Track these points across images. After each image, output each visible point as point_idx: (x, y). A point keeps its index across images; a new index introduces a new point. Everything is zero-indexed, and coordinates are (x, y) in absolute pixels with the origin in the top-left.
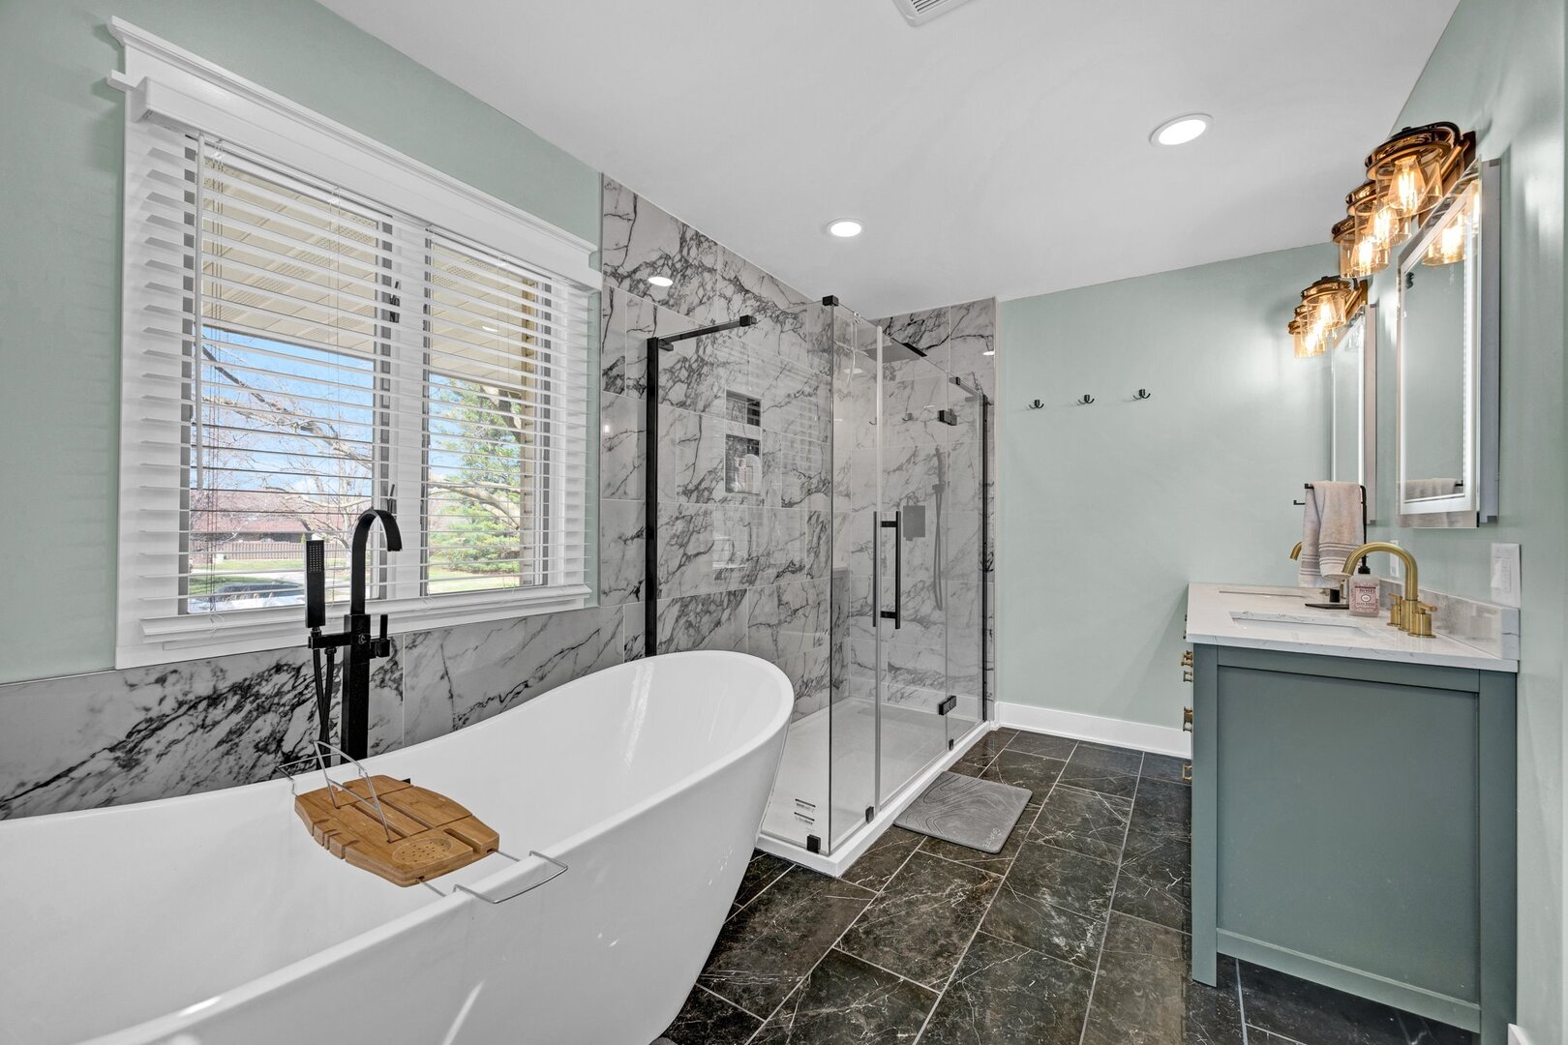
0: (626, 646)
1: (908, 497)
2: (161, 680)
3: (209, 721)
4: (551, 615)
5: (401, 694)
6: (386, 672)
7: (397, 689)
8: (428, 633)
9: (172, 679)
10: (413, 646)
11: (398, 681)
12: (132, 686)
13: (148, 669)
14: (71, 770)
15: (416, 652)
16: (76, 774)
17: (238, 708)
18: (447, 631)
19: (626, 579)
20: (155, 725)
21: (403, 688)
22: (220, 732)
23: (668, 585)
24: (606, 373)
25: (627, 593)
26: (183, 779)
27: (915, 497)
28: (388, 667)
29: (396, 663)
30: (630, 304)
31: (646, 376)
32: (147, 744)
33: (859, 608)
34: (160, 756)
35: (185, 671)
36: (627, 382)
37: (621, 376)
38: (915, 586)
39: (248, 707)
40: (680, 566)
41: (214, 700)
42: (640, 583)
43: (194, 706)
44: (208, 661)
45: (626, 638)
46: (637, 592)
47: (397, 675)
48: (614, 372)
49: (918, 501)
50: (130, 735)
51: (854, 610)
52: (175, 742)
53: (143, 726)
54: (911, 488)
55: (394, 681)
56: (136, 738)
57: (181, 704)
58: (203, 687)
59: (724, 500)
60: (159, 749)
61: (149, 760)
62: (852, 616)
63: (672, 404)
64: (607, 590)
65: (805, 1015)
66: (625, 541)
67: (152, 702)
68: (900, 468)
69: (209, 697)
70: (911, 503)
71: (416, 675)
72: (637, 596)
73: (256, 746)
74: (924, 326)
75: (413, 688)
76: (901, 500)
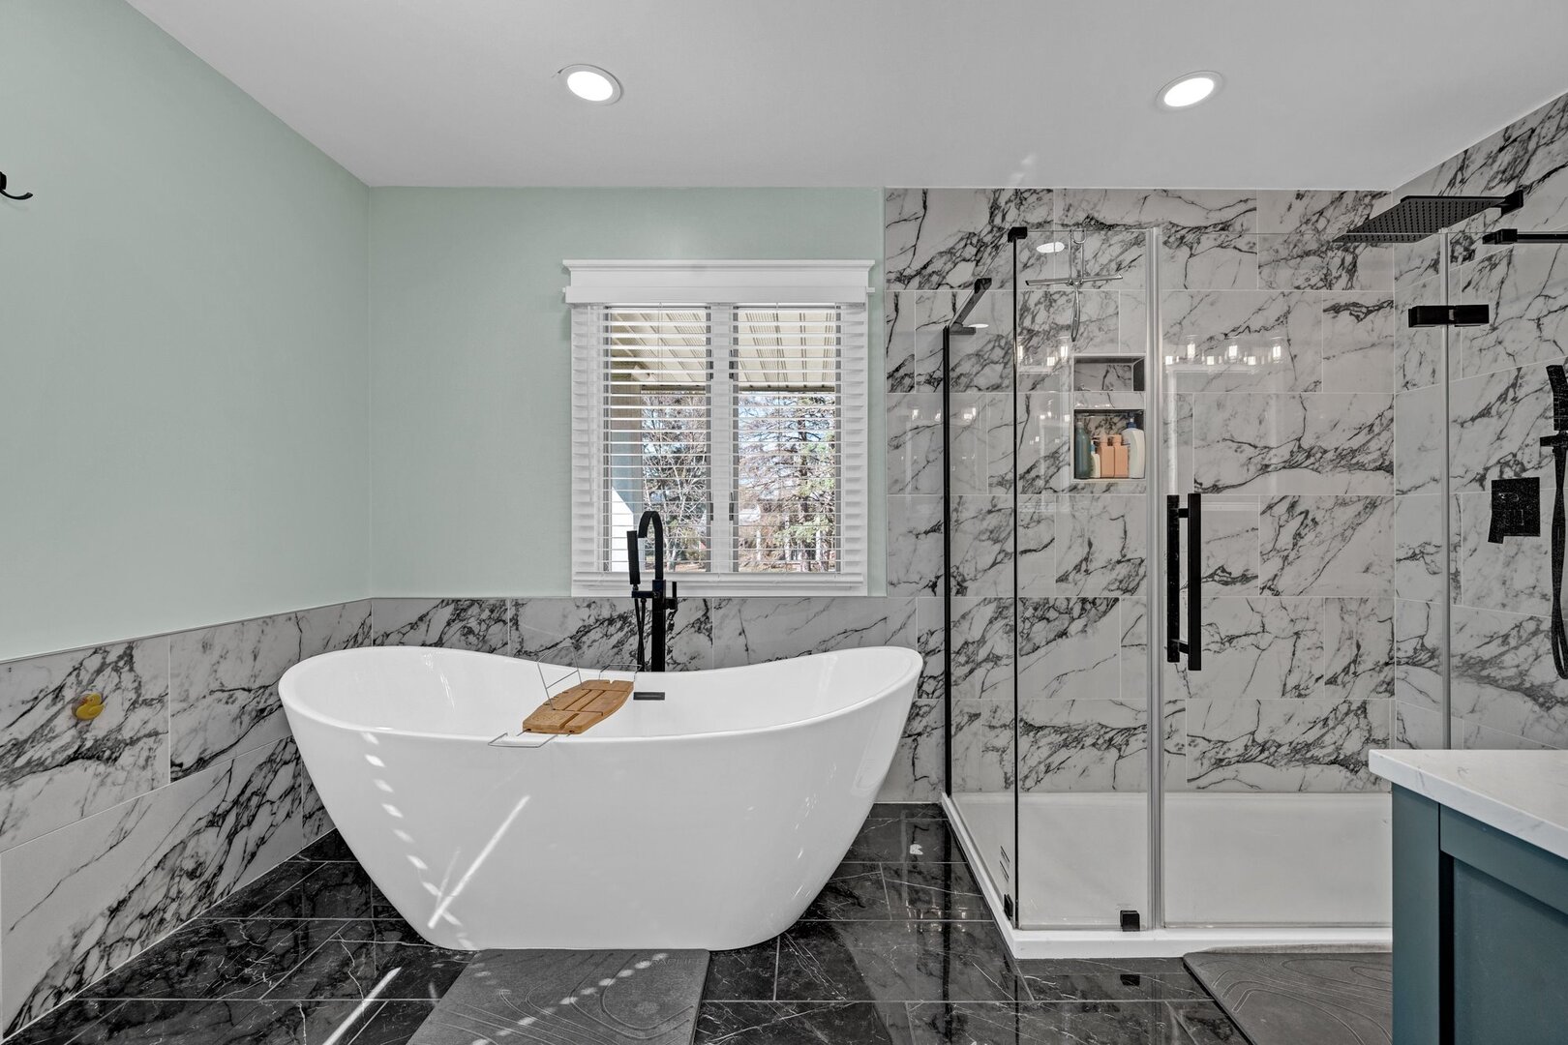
0: (919, 639)
1: (1503, 464)
2: (589, 606)
3: (609, 633)
4: (834, 598)
5: (711, 640)
6: (701, 623)
7: (708, 636)
8: (729, 599)
9: (593, 606)
10: (719, 607)
11: (710, 631)
12: (578, 607)
13: (584, 599)
14: (557, 644)
15: (721, 611)
16: (559, 647)
17: (621, 629)
18: (744, 600)
19: (919, 572)
20: (585, 630)
21: (712, 635)
22: (614, 640)
23: (976, 584)
24: (890, 376)
25: (920, 586)
26: (598, 662)
27: (1518, 463)
28: (702, 619)
29: (708, 618)
30: (920, 300)
31: (942, 368)
32: (584, 639)
33: (1411, 653)
34: (589, 646)
35: (599, 603)
36: (916, 379)
37: (910, 375)
38: (1519, 626)
39: (626, 629)
40: (994, 564)
41: (611, 621)
42: (938, 578)
43: (602, 623)
44: (608, 599)
45: (920, 630)
46: (934, 586)
47: (709, 626)
48: (902, 372)
49: (1524, 470)
50: (577, 633)
51: (1401, 654)
52: (594, 641)
53: (582, 629)
54: (1508, 447)
55: (707, 630)
56: (580, 634)
57: (597, 621)
58: (606, 614)
59: (1073, 489)
60: (588, 643)
61: (585, 647)
62: (1399, 663)
63: (980, 390)
64: (895, 581)
65: (803, 1023)
66: (917, 536)
67: (586, 618)
68: (1485, 413)
69: (608, 619)
70: (1509, 474)
71: (721, 629)
72: (933, 591)
73: (630, 653)
74: (1534, 140)
75: (719, 638)
76: (1487, 469)
